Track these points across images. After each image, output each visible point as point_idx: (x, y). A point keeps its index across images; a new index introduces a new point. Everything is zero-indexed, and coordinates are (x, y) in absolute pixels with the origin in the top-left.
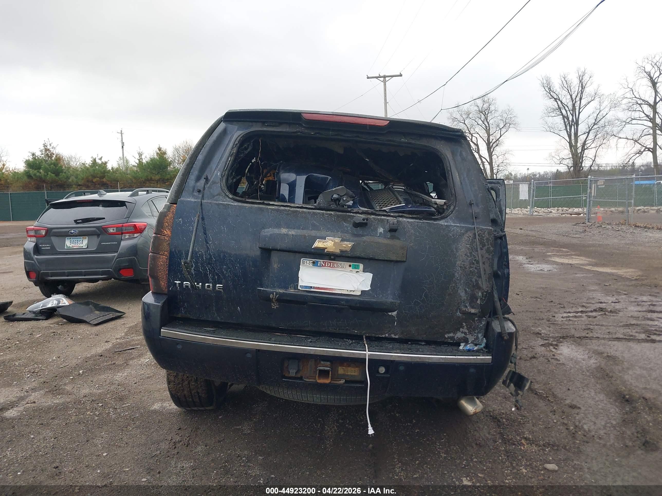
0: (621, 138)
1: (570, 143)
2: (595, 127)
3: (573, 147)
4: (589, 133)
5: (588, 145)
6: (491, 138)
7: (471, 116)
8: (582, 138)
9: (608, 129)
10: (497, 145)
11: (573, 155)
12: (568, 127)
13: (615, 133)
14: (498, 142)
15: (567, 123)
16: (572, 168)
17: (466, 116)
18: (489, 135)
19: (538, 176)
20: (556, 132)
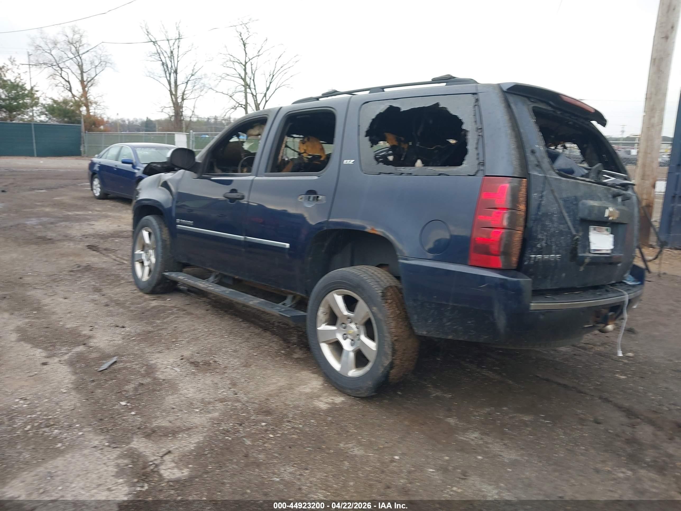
0: (217, 92)
1: (170, 91)
2: (193, 78)
3: (173, 94)
4: (187, 83)
5: (187, 96)
6: (85, 75)
7: (58, 46)
8: (181, 88)
9: (204, 81)
10: (92, 85)
11: (174, 104)
12: (168, 75)
13: (212, 86)
14: (92, 81)
15: (166, 70)
16: (173, 117)
17: (53, 46)
18: (82, 72)
19: (127, 122)
20: (156, 78)
